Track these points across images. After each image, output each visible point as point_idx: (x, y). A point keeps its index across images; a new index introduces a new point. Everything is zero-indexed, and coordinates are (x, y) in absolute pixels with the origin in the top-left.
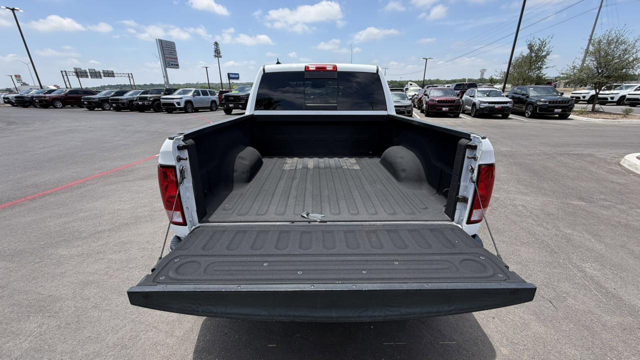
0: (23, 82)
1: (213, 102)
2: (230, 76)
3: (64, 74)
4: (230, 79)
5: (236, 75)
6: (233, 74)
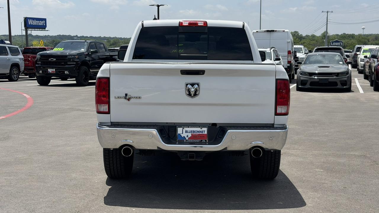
1: (15, 66)
2: (28, 23)
4: (27, 29)
5: (40, 21)
6: (35, 20)
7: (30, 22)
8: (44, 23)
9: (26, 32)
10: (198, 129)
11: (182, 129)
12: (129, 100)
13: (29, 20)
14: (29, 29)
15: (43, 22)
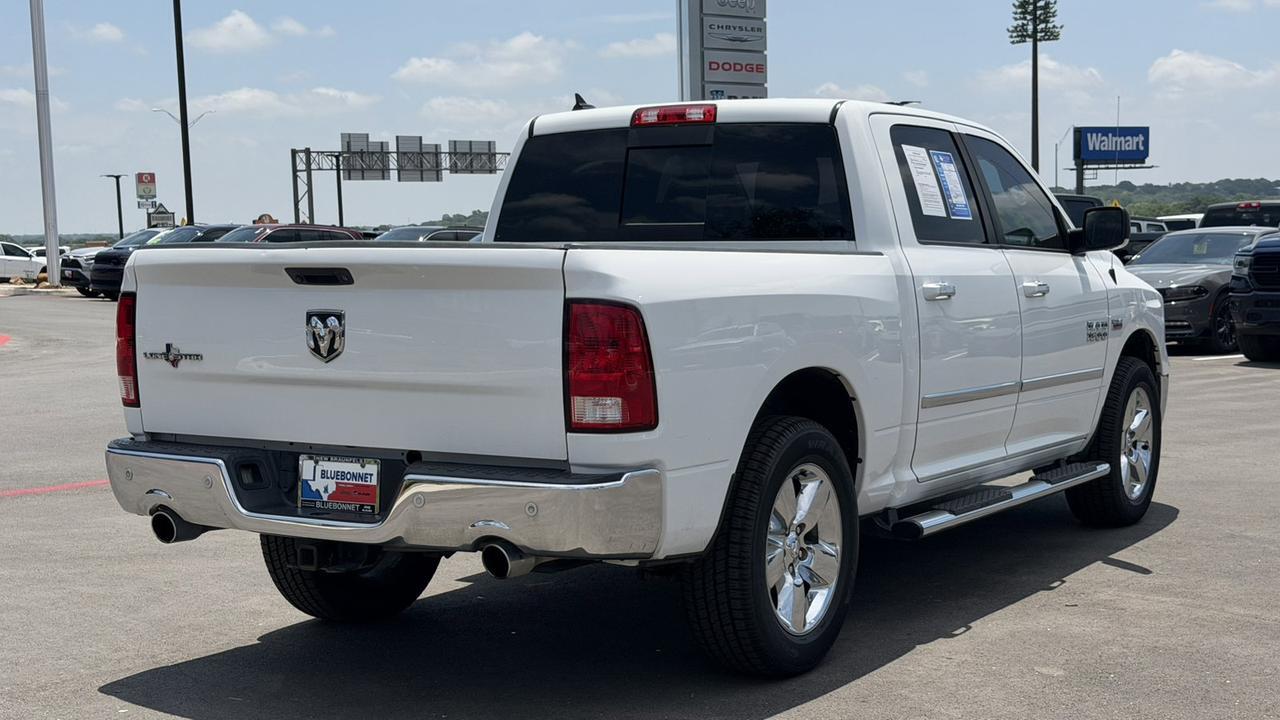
0: (158, 201)
2: (1086, 149)
3: (301, 166)
4: (1083, 165)
5: (1129, 138)
6: (1110, 135)
7: (1094, 143)
8: (1140, 144)
9: (1080, 179)
10: (354, 468)
11: (312, 463)
12: (175, 363)
13: (1089, 135)
14: (1089, 166)
15: (1136, 139)
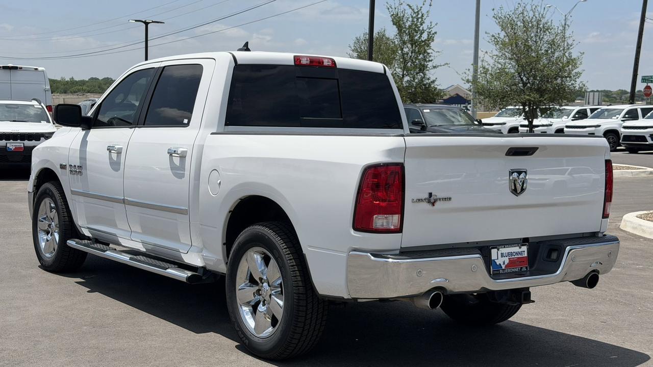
10: (516, 249)
11: (496, 250)
12: (433, 204)
